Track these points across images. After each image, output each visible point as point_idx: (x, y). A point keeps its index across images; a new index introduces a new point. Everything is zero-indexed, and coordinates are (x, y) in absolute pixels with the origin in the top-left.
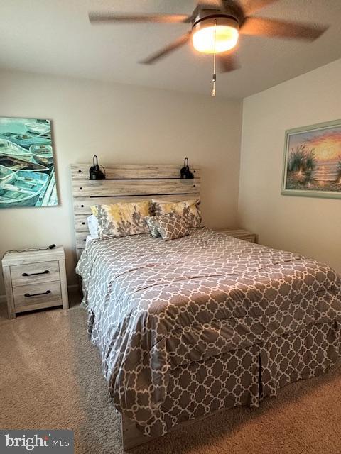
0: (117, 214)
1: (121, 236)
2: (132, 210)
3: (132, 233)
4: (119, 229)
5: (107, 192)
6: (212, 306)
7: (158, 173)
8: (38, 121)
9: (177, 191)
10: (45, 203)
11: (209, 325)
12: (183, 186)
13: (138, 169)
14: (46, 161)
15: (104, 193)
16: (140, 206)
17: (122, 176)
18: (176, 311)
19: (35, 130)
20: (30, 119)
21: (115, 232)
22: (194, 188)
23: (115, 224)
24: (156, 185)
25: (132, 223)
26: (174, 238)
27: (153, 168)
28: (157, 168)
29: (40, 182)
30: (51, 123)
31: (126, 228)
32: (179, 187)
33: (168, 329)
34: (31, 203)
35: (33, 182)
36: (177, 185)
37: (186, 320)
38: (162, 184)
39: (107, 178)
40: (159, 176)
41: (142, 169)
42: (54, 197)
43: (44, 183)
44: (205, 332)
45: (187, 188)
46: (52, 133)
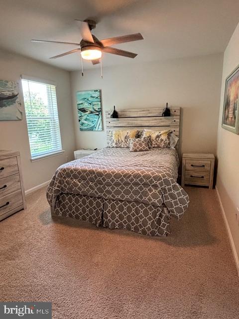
0: (117, 136)
1: (116, 147)
2: (126, 134)
3: (122, 146)
4: (116, 144)
5: (122, 124)
6: (79, 173)
7: (149, 113)
8: (95, 91)
9: (162, 124)
10: (96, 130)
11: (77, 180)
12: (166, 121)
13: (137, 112)
14: (97, 110)
15: (120, 125)
16: (131, 132)
17: (128, 115)
18: (65, 171)
19: (93, 95)
20: (92, 91)
21: (114, 145)
22: (174, 122)
23: (115, 141)
24: (148, 120)
25: (124, 141)
26: (136, 151)
27: (146, 111)
28: (149, 110)
29: (95, 119)
30: (100, 91)
31: (120, 143)
32: (163, 122)
33: (62, 176)
34: (91, 129)
35: (93, 120)
36: (162, 120)
37: (68, 175)
38: (152, 120)
39: (119, 117)
40: (150, 115)
41: (140, 111)
42: (101, 127)
43: (97, 120)
44: (74, 182)
45: (169, 123)
46: (100, 96)
